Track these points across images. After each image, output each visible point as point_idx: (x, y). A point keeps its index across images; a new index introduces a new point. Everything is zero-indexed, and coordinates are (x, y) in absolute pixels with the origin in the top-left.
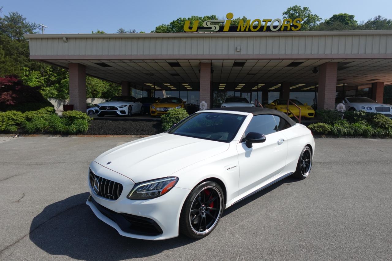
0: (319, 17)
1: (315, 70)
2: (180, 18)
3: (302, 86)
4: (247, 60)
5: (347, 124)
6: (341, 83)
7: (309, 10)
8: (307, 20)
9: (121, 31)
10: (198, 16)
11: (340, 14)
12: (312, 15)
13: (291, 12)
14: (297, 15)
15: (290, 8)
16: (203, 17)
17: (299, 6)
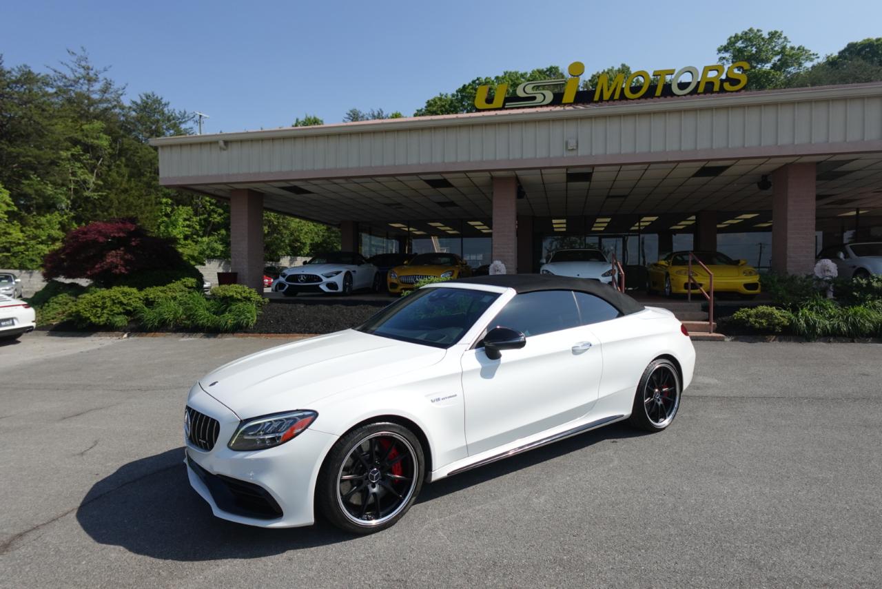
0: (810, 51)
1: (764, 182)
2: (478, 79)
3: (753, 218)
4: (593, 167)
5: (833, 309)
6: (850, 209)
7: (783, 36)
8: (779, 60)
9: (354, 114)
10: (517, 70)
11: (864, 40)
12: (792, 48)
13: (739, 44)
14: (754, 52)
15: (734, 38)
16: (529, 71)
17: (758, 31)
